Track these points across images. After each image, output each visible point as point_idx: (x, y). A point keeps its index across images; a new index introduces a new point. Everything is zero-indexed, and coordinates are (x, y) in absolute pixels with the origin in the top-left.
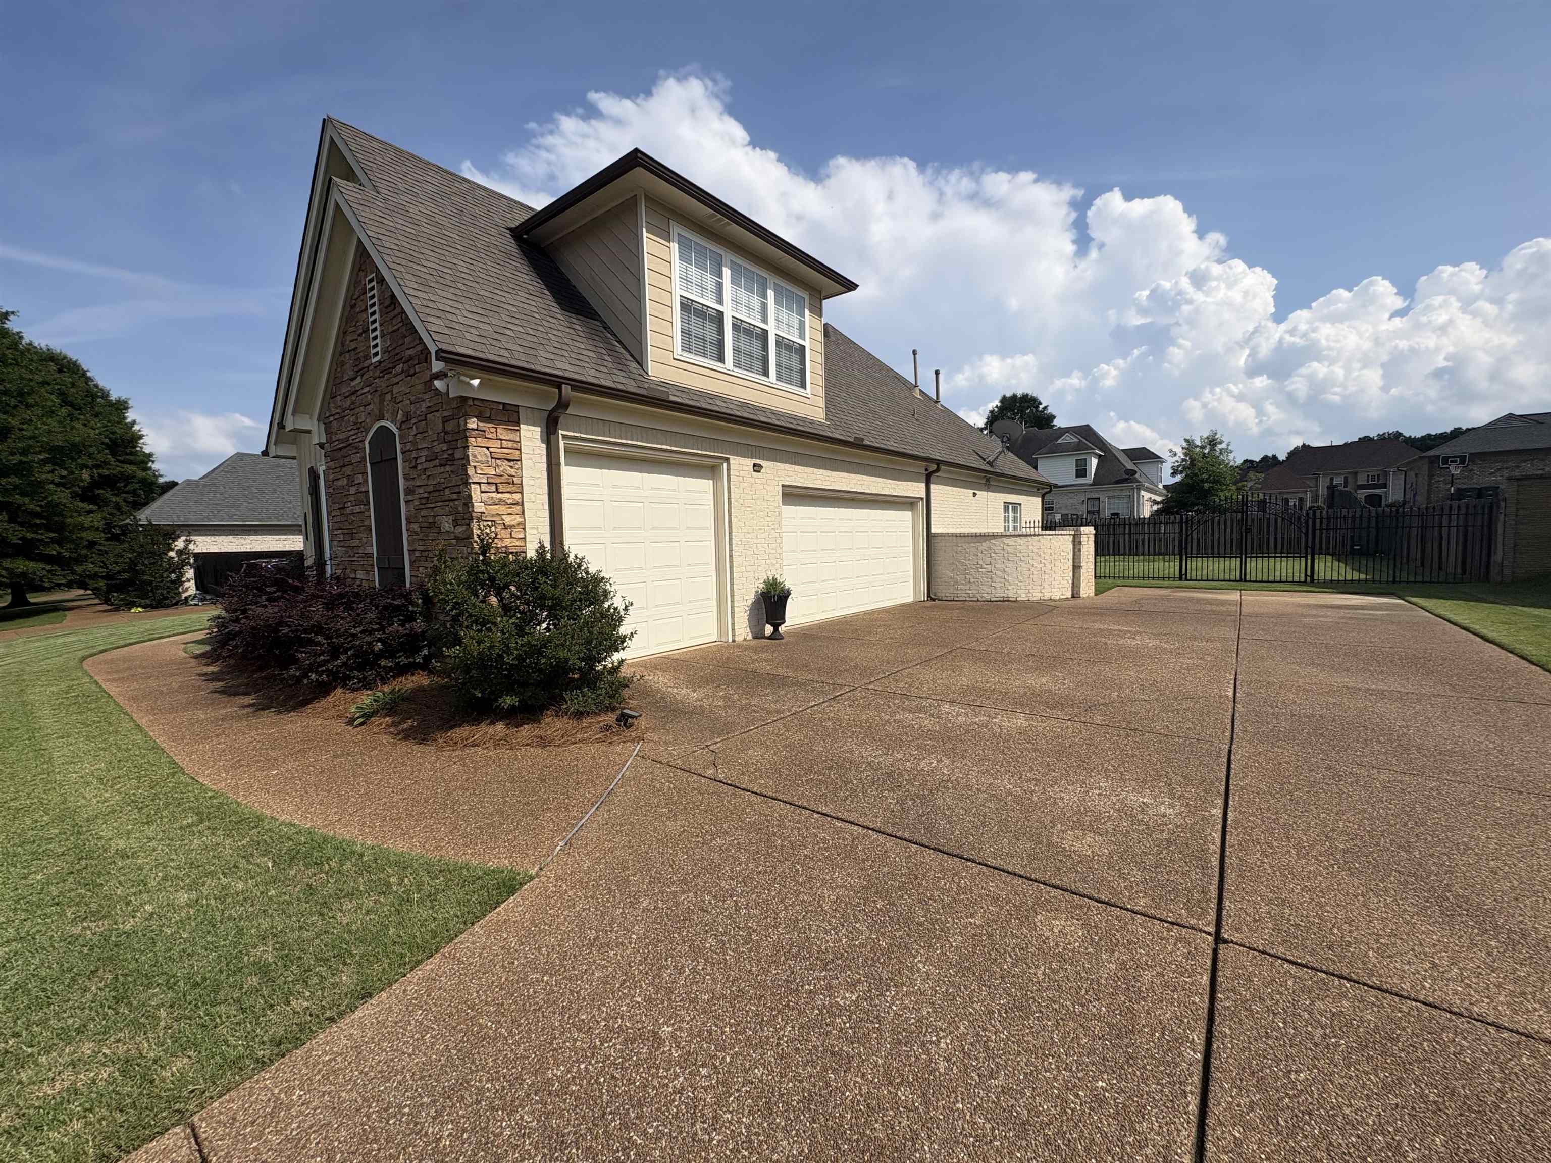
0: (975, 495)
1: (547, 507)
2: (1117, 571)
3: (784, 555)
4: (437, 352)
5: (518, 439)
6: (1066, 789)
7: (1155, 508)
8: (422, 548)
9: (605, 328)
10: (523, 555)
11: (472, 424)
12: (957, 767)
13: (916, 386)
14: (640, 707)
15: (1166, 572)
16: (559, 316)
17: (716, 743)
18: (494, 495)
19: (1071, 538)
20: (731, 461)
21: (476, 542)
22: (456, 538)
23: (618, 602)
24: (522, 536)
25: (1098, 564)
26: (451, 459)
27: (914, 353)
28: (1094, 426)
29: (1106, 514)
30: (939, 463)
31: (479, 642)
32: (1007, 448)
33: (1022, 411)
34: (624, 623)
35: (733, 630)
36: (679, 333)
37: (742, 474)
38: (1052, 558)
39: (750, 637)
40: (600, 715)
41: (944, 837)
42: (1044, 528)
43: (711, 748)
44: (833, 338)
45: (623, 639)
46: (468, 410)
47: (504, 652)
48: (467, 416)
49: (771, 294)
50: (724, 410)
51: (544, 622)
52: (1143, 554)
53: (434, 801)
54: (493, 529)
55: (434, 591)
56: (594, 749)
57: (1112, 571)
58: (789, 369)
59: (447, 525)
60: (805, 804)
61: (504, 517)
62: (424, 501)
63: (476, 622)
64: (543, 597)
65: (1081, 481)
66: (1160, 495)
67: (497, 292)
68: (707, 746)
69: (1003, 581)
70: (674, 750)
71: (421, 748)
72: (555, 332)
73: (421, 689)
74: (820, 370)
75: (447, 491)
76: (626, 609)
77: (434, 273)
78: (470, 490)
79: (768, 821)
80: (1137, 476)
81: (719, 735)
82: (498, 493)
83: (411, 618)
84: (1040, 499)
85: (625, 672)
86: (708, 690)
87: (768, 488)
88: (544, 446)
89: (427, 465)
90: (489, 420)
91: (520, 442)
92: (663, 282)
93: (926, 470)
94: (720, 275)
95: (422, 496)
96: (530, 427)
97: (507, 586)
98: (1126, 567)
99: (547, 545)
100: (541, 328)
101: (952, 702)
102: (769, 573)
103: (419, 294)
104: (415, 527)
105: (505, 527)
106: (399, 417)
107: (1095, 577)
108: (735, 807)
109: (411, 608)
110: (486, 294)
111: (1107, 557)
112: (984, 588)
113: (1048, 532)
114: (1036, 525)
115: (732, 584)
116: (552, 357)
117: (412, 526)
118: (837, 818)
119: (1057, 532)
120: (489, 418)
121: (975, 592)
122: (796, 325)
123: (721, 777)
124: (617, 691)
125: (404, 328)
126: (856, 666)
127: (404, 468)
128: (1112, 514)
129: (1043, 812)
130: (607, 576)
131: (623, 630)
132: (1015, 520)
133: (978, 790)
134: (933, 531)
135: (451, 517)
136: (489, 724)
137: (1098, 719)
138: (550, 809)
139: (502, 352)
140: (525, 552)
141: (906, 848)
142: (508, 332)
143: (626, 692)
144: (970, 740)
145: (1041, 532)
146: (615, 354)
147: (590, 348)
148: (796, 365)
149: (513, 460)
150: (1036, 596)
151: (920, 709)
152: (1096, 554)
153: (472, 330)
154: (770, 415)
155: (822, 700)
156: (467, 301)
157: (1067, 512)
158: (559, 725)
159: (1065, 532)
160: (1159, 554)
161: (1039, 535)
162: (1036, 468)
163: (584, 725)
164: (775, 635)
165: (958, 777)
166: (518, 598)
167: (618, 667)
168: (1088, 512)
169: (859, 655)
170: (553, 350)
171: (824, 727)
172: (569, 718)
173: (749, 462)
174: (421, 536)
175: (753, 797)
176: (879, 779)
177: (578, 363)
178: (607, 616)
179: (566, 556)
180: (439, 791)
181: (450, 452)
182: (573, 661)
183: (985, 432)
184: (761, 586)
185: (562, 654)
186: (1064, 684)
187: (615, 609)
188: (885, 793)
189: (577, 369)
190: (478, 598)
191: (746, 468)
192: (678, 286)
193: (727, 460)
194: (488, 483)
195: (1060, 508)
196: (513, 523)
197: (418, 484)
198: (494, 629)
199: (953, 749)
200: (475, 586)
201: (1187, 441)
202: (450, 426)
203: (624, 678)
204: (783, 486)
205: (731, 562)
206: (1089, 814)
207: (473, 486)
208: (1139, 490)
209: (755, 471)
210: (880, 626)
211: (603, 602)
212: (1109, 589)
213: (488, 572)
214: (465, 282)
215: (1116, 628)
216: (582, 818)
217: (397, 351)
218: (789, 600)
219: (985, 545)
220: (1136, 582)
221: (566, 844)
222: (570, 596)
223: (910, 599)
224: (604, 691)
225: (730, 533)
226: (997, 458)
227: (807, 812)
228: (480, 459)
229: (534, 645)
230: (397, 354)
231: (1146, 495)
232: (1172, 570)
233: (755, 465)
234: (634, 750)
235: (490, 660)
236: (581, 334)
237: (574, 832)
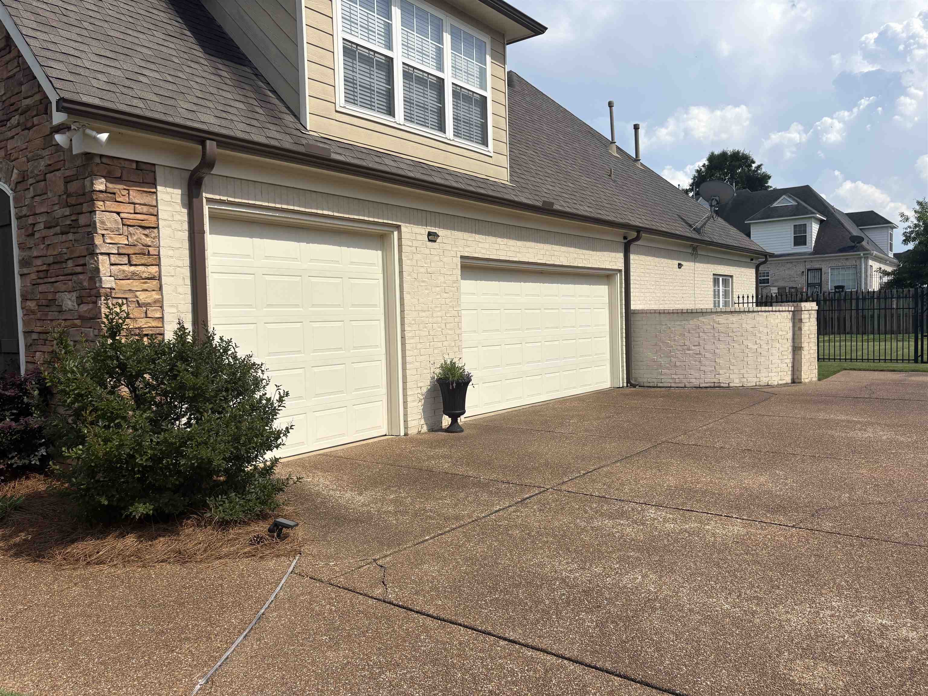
0: (680, 266)
1: (188, 282)
2: (843, 351)
3: (464, 336)
4: (58, 102)
5: (154, 203)
6: (793, 609)
7: (886, 279)
8: (39, 329)
9: (256, 75)
10: (160, 338)
11: (100, 185)
12: (665, 583)
13: (613, 142)
14: (297, 514)
15: (900, 353)
16: (202, 61)
17: (386, 556)
18: (126, 268)
19: (790, 315)
20: (403, 229)
21: (104, 323)
22: (81, 318)
23: (271, 392)
24: (158, 315)
25: (821, 344)
26: (74, 226)
27: (611, 105)
28: (815, 188)
29: (829, 286)
30: (639, 230)
31: (106, 441)
32: (717, 212)
33: (732, 170)
34: (278, 416)
35: (406, 421)
36: (342, 82)
37: (415, 243)
38: (769, 337)
39: (425, 429)
40: (249, 525)
41: (651, 668)
42: (759, 303)
43: (380, 562)
44: (517, 88)
45: (278, 435)
46: (95, 169)
47: (136, 451)
48: (93, 175)
49: (447, 38)
50: (394, 171)
51: (183, 416)
52: (873, 333)
53: (50, 631)
54: (124, 308)
55: (51, 381)
56: (243, 564)
57: (837, 352)
58: (468, 123)
59: (70, 303)
60: (490, 629)
61: (138, 293)
62: (42, 275)
63: (103, 417)
64: (182, 387)
65: (801, 249)
66: (891, 264)
67: (130, 32)
68: (375, 560)
69: (714, 364)
70: (336, 565)
71: (36, 566)
72: (198, 80)
73: (35, 496)
74: (504, 124)
75: (70, 263)
76: (281, 400)
77: (57, 10)
78: (97, 262)
79: (445, 649)
80: (864, 243)
81: (389, 546)
82: (131, 265)
83: (26, 412)
84: (753, 271)
85: (279, 473)
86: (377, 492)
87: (445, 260)
88: (185, 211)
89: (45, 233)
90: (118, 180)
91: (156, 206)
92: (323, 23)
93: (625, 238)
94: (389, 16)
95: (41, 268)
96: (169, 190)
97: (140, 374)
98: (854, 348)
99: (189, 326)
100: (180, 74)
101: (658, 506)
102: (446, 357)
103: (38, 34)
104: (32, 305)
105: (139, 305)
106: (14, 176)
107: (818, 359)
108: (408, 634)
109: (26, 400)
110: (118, 35)
111: (832, 336)
112: (692, 372)
113: (763, 308)
114: (750, 300)
115: (404, 369)
116: (195, 108)
117: (29, 303)
118: (526, 646)
119: (774, 308)
120: (120, 178)
121: (681, 377)
122: (476, 73)
123: (391, 597)
124: (269, 496)
125: (21, 73)
126: (547, 464)
127: (18, 236)
128: (836, 287)
129: (767, 637)
130: (258, 362)
131: (278, 424)
132: (726, 294)
133: (691, 610)
134: (633, 307)
135: (74, 294)
136: (117, 537)
137: (828, 525)
138: (187, 639)
139: (135, 102)
140: (162, 334)
141: (608, 682)
142: (142, 78)
143: (280, 497)
144: (680, 551)
145: (756, 309)
146: (269, 106)
147: (238, 97)
148: (476, 118)
149: (149, 228)
150: (751, 381)
151: (622, 514)
152: (820, 332)
153: (99, 76)
154: (448, 177)
155: (507, 504)
156: (94, 42)
157: (786, 285)
158: (201, 536)
159: (784, 308)
160: (892, 333)
161: (753, 312)
162: (749, 235)
163: (231, 536)
164: (454, 428)
165: (667, 595)
166: (154, 388)
167: (271, 467)
168: (809, 285)
169: (550, 450)
170: (196, 100)
171: (511, 536)
172: (213, 529)
173: (423, 231)
174: (39, 315)
175: (429, 621)
176: (575, 599)
177: (224, 115)
178: (258, 408)
179: (209, 339)
180: (56, 618)
181: (73, 218)
182: (218, 461)
183: (691, 194)
184: (438, 371)
185: (205, 453)
186: (786, 484)
187: (268, 400)
188: (583, 615)
189: (224, 123)
190: (106, 388)
191: (419, 237)
192: (340, 28)
193: (398, 227)
194: (119, 254)
195: (776, 281)
196: (149, 301)
197: (35, 254)
198: (125, 426)
199: (660, 562)
200: (102, 374)
201: (920, 203)
202: (73, 187)
203: (278, 480)
204: (462, 257)
205: (403, 344)
206: (820, 639)
207: (100, 257)
208: (866, 258)
209: (429, 240)
210: (572, 417)
211: (254, 392)
212: (835, 373)
213: (118, 358)
214: (92, 20)
215: (843, 418)
216: (226, 649)
217: (12, 101)
218: (470, 387)
219: (693, 322)
220: (865, 365)
221: (207, 682)
222: (215, 386)
223: (606, 384)
224: (254, 496)
225: (402, 311)
226: (705, 224)
227: (492, 638)
228: (109, 225)
229: (172, 444)
230: (12, 105)
231: (875, 265)
232: (906, 351)
233: (430, 234)
234: (290, 565)
235: (119, 460)
236: (228, 82)
237: (217, 666)
